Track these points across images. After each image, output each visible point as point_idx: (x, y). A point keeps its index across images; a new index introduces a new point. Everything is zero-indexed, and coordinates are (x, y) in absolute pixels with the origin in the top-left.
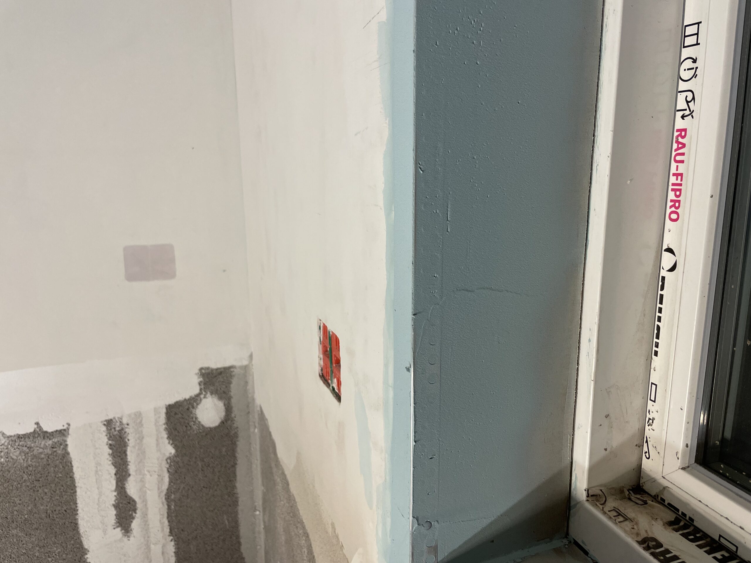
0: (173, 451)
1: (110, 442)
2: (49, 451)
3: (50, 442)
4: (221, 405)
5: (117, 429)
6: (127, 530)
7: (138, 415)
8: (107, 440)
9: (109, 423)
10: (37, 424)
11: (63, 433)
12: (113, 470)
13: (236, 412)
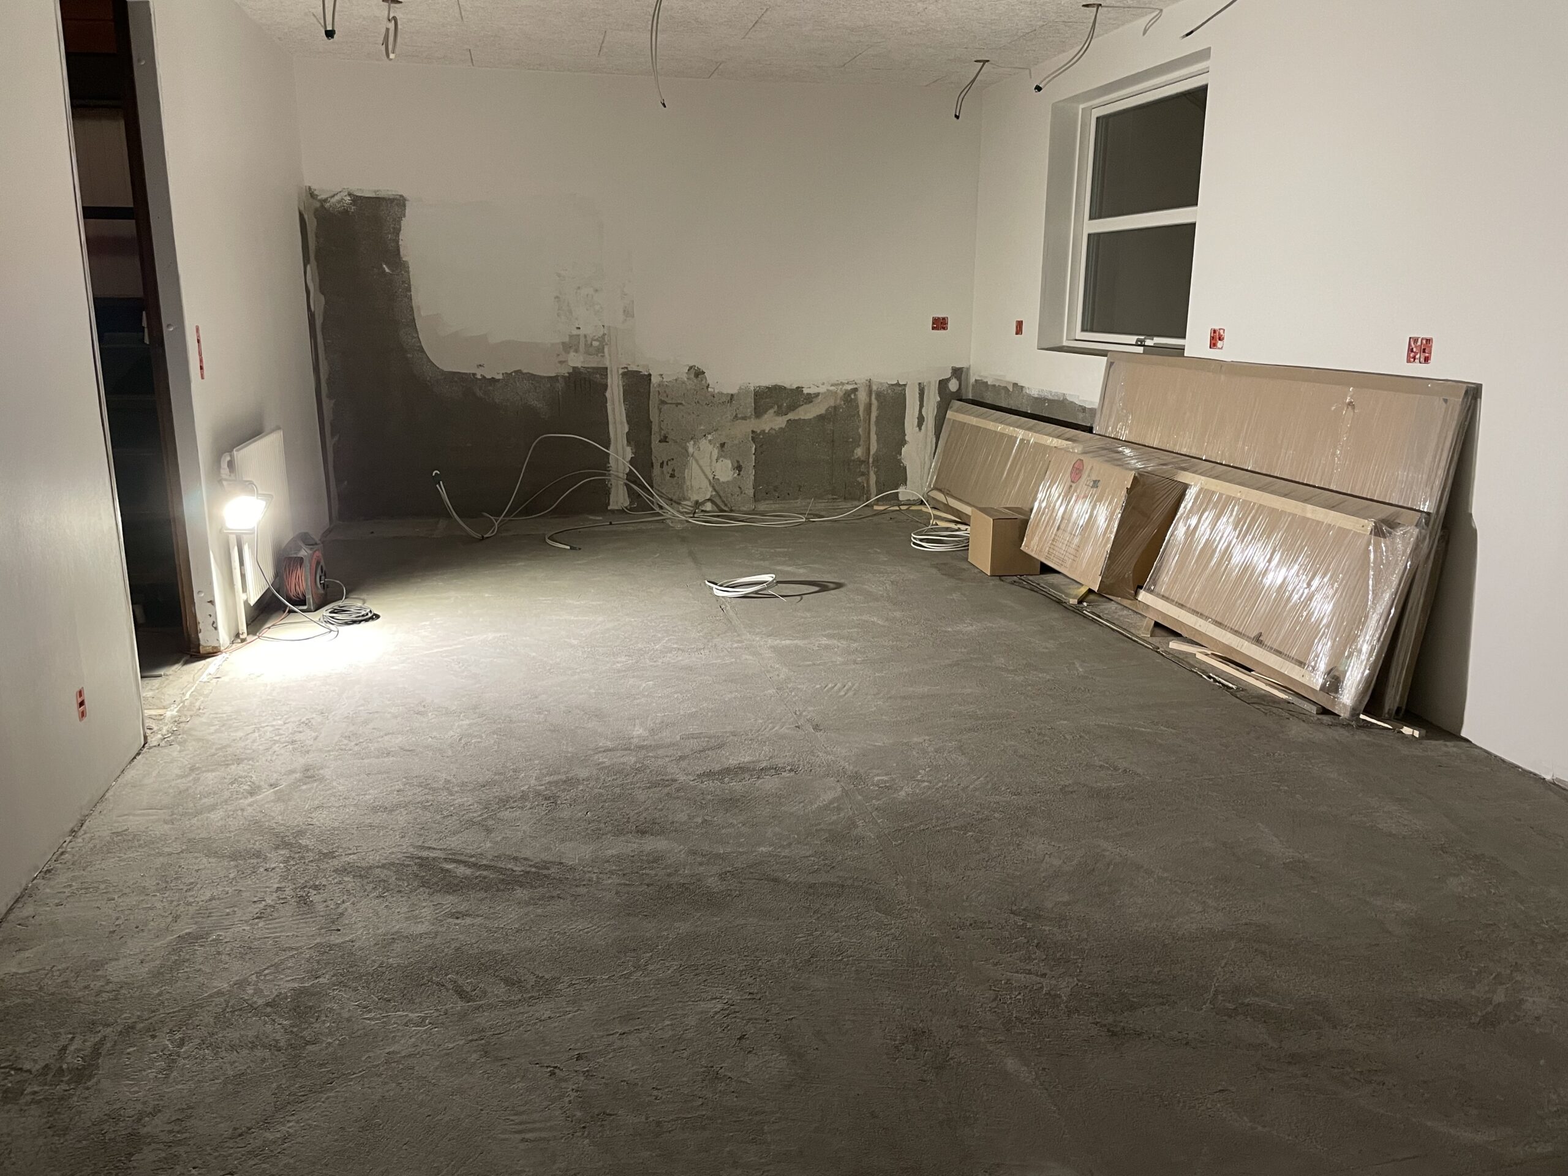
0: (939, 399)
2: (900, 392)
3: (901, 388)
4: (958, 382)
5: (923, 387)
6: (920, 429)
7: (929, 383)
8: (918, 391)
9: (920, 384)
10: (899, 380)
11: (905, 385)
12: (919, 404)
13: (962, 387)
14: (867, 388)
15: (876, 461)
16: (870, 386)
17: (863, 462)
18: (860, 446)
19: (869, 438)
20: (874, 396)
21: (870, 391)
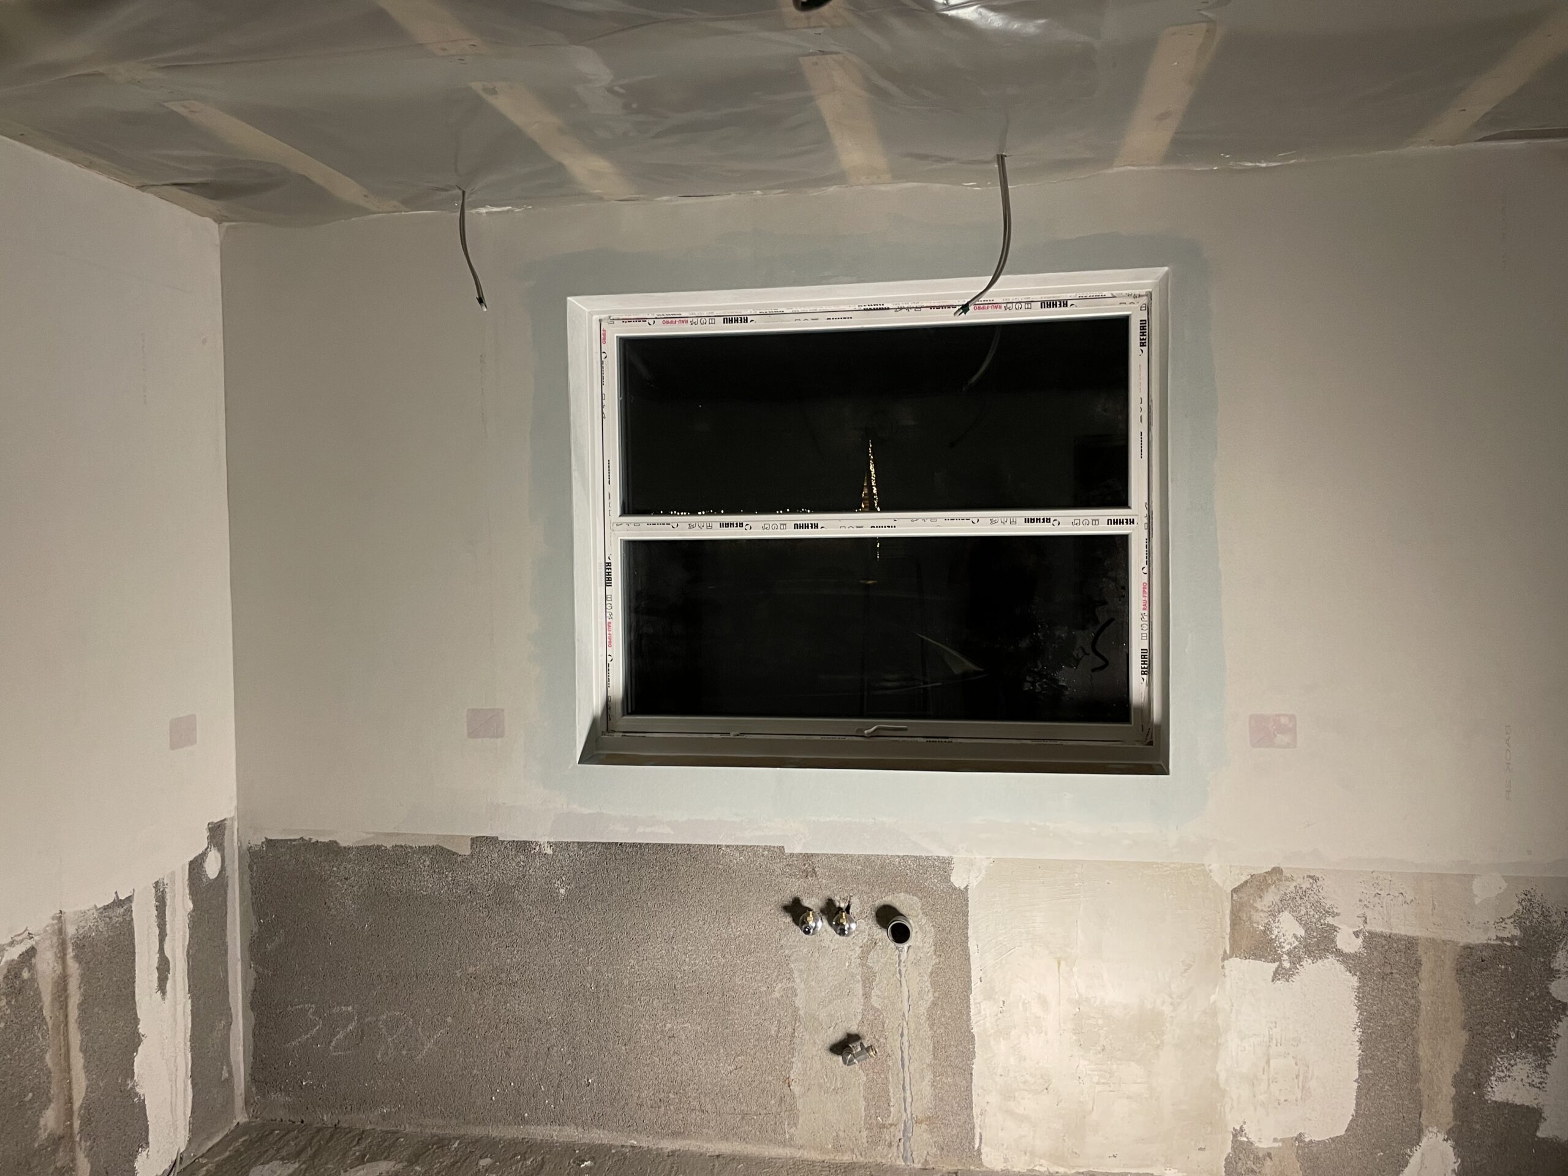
0: (191, 906)
1: (157, 903)
2: (121, 919)
3: (122, 910)
4: (219, 856)
5: (161, 890)
6: (164, 992)
7: (173, 873)
8: (154, 902)
9: (156, 885)
10: (116, 893)
11: (129, 899)
12: (157, 931)
13: (227, 862)
14: (55, 939)
15: (86, 1122)
16: (61, 931)
17: (61, 1138)
18: (50, 1101)
19: (68, 1069)
20: (70, 953)
21: (63, 946)
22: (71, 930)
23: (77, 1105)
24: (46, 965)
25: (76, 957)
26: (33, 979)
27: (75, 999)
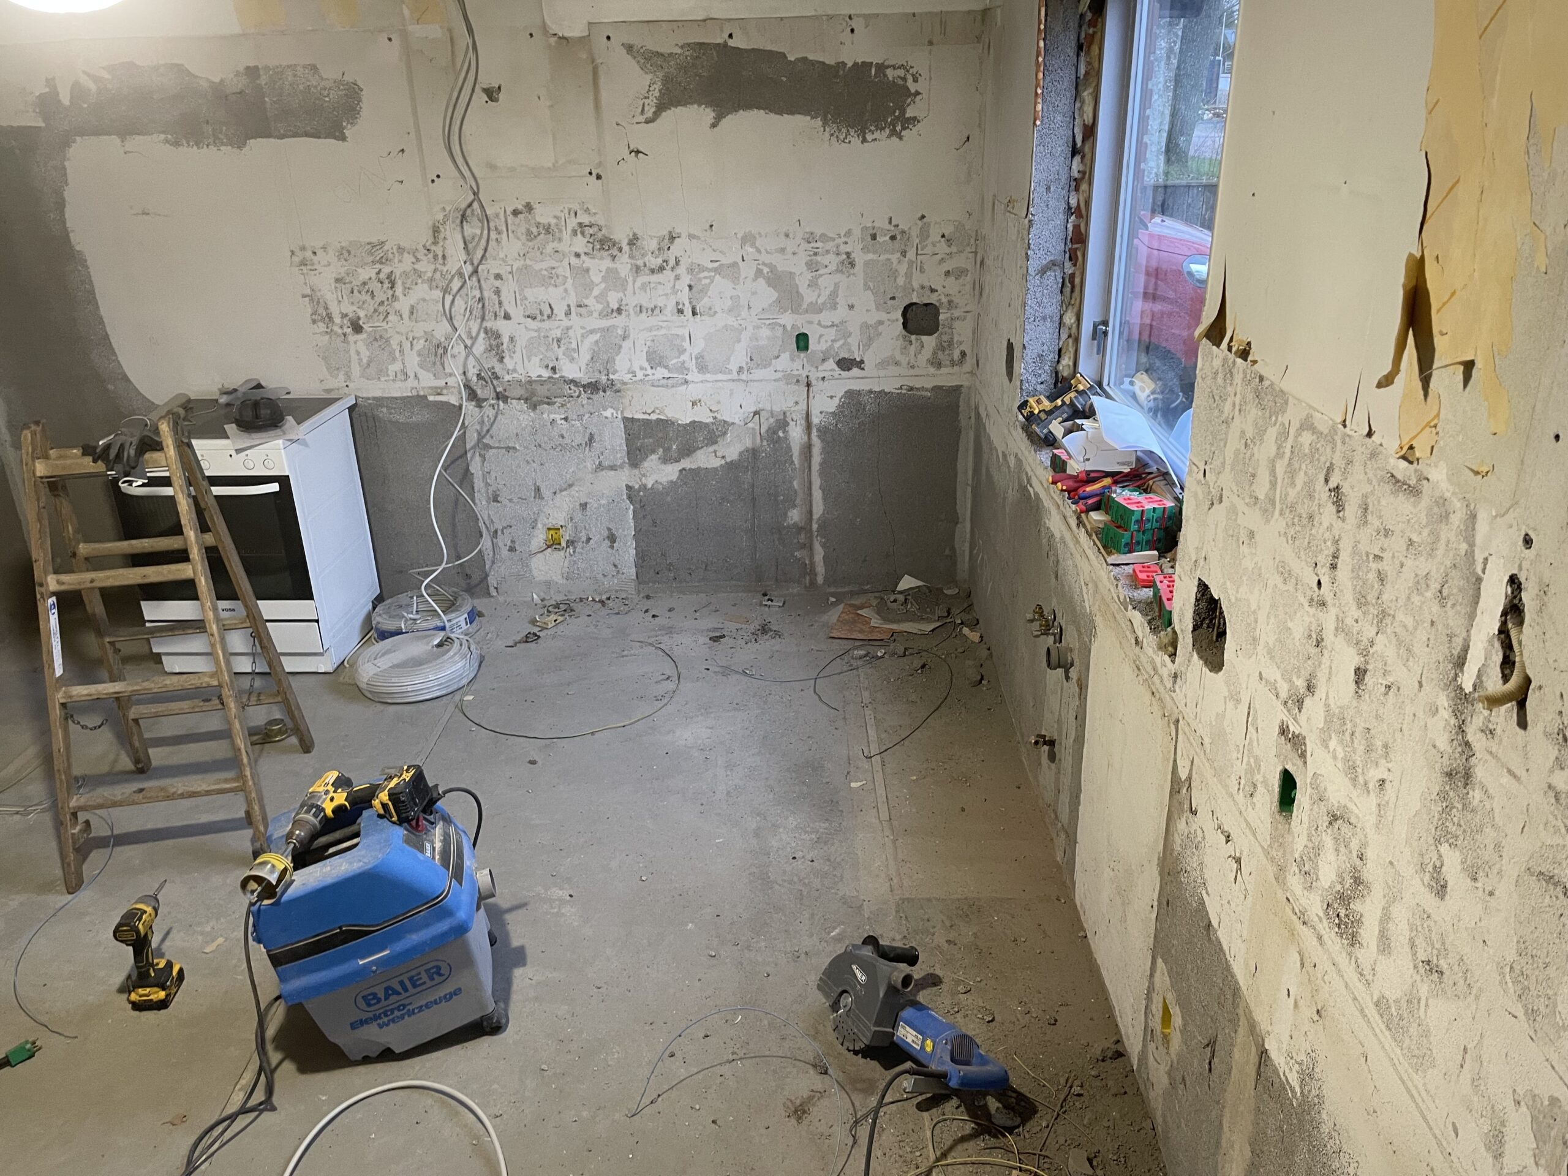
14: (803, 421)
15: (823, 528)
16: (808, 418)
17: (803, 529)
18: (795, 506)
19: (810, 495)
20: (814, 433)
21: (809, 426)
22: (815, 420)
23: (815, 517)
24: (796, 434)
25: (819, 437)
26: (786, 438)
27: (817, 459)
